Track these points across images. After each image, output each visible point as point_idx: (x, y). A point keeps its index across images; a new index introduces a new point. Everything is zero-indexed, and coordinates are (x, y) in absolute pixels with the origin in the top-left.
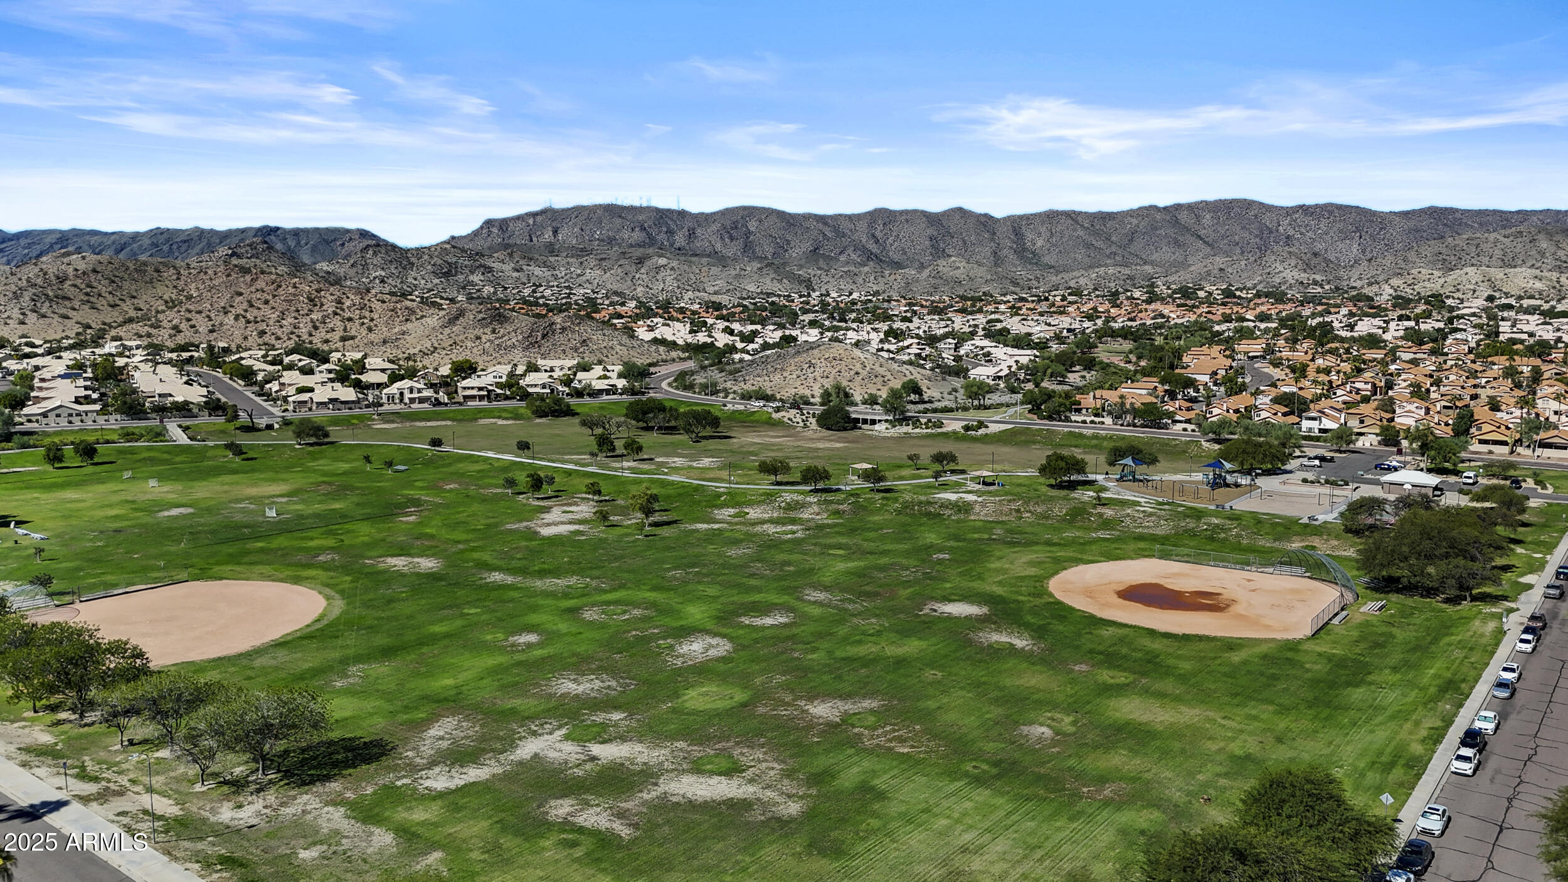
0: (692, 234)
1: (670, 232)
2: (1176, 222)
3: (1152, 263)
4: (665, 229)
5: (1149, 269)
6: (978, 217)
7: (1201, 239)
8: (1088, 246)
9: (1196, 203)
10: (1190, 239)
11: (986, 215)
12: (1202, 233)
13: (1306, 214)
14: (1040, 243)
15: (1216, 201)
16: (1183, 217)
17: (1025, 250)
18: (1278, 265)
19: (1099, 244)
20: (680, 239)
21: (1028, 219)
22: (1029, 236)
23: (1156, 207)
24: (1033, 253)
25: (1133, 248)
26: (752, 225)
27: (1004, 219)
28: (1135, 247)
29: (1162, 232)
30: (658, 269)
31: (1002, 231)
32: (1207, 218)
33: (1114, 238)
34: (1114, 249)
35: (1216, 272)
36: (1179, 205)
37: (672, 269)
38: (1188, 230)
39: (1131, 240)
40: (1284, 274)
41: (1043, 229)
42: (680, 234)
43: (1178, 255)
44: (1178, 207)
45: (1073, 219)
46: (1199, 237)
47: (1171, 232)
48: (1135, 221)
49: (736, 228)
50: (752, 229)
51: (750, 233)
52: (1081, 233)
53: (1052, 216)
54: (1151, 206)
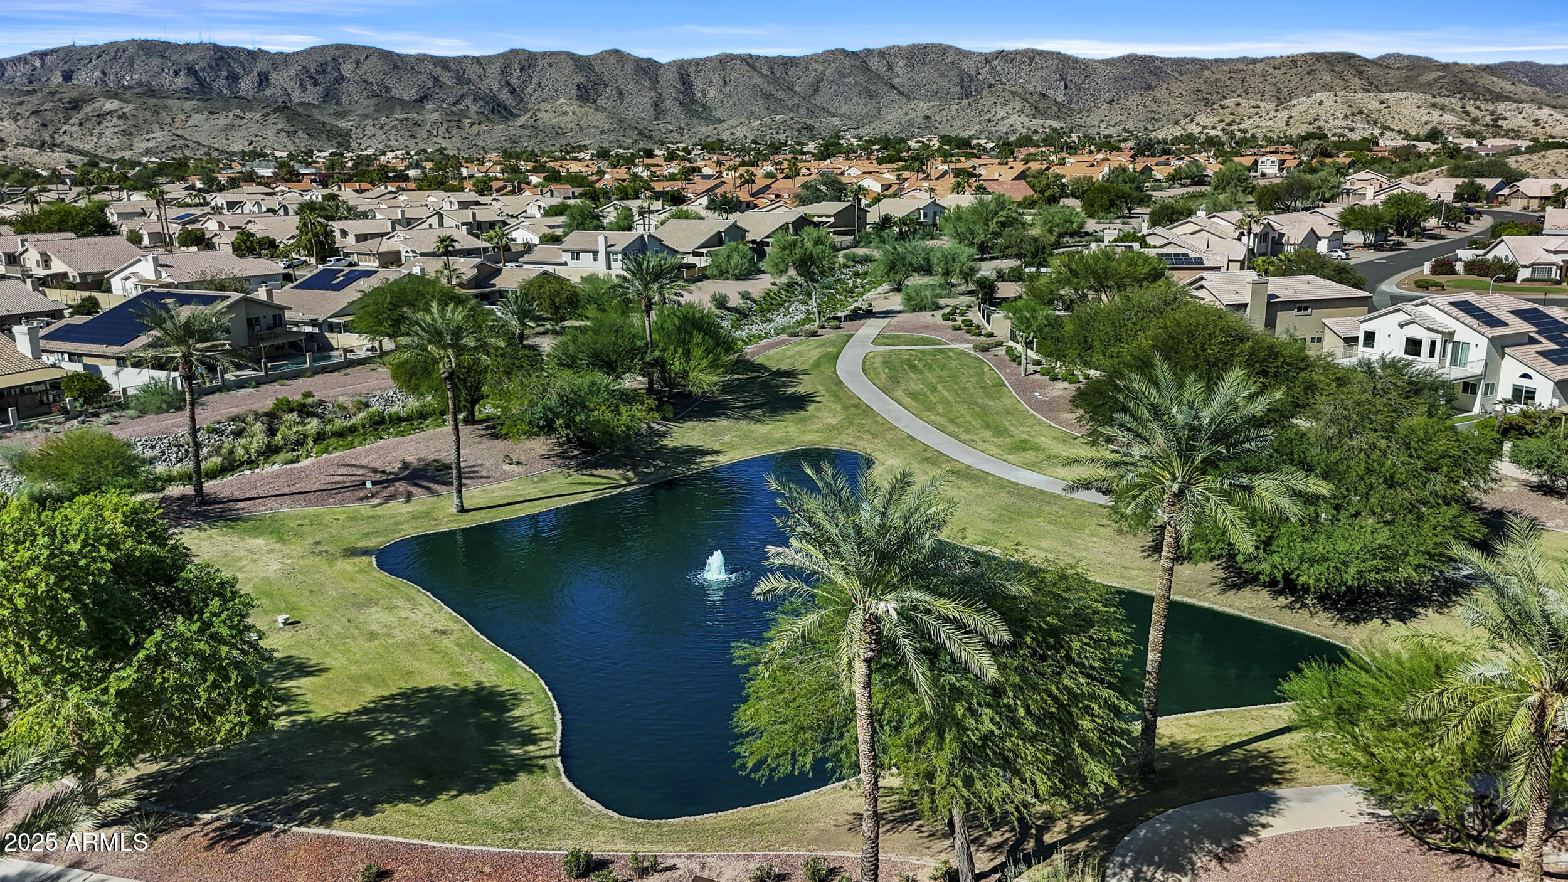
0: (263, 80)
1: (233, 78)
2: (866, 68)
3: (842, 116)
4: (224, 73)
5: (837, 121)
6: (638, 61)
7: (896, 89)
8: (768, 96)
9: (888, 49)
10: (882, 89)
11: (649, 59)
12: (896, 81)
13: (1006, 61)
14: (711, 93)
15: (910, 46)
16: (874, 63)
17: (693, 101)
18: (998, 109)
19: (780, 94)
20: (246, 86)
21: (699, 63)
22: (699, 84)
23: (844, 50)
24: (703, 106)
25: (819, 100)
26: (347, 69)
27: (669, 64)
28: (820, 100)
29: (851, 80)
30: (101, 116)
31: (668, 79)
32: (900, 65)
33: (797, 88)
34: (796, 100)
35: (920, 120)
36: (868, 50)
37: (123, 116)
38: (880, 78)
39: (816, 91)
40: (1011, 121)
41: (715, 77)
42: (247, 79)
43: (870, 108)
44: (869, 52)
45: (748, 64)
46: (893, 86)
47: (861, 80)
48: (820, 68)
49: (324, 71)
50: (346, 74)
51: (343, 78)
52: (757, 80)
53: (724, 62)
54: (837, 50)
